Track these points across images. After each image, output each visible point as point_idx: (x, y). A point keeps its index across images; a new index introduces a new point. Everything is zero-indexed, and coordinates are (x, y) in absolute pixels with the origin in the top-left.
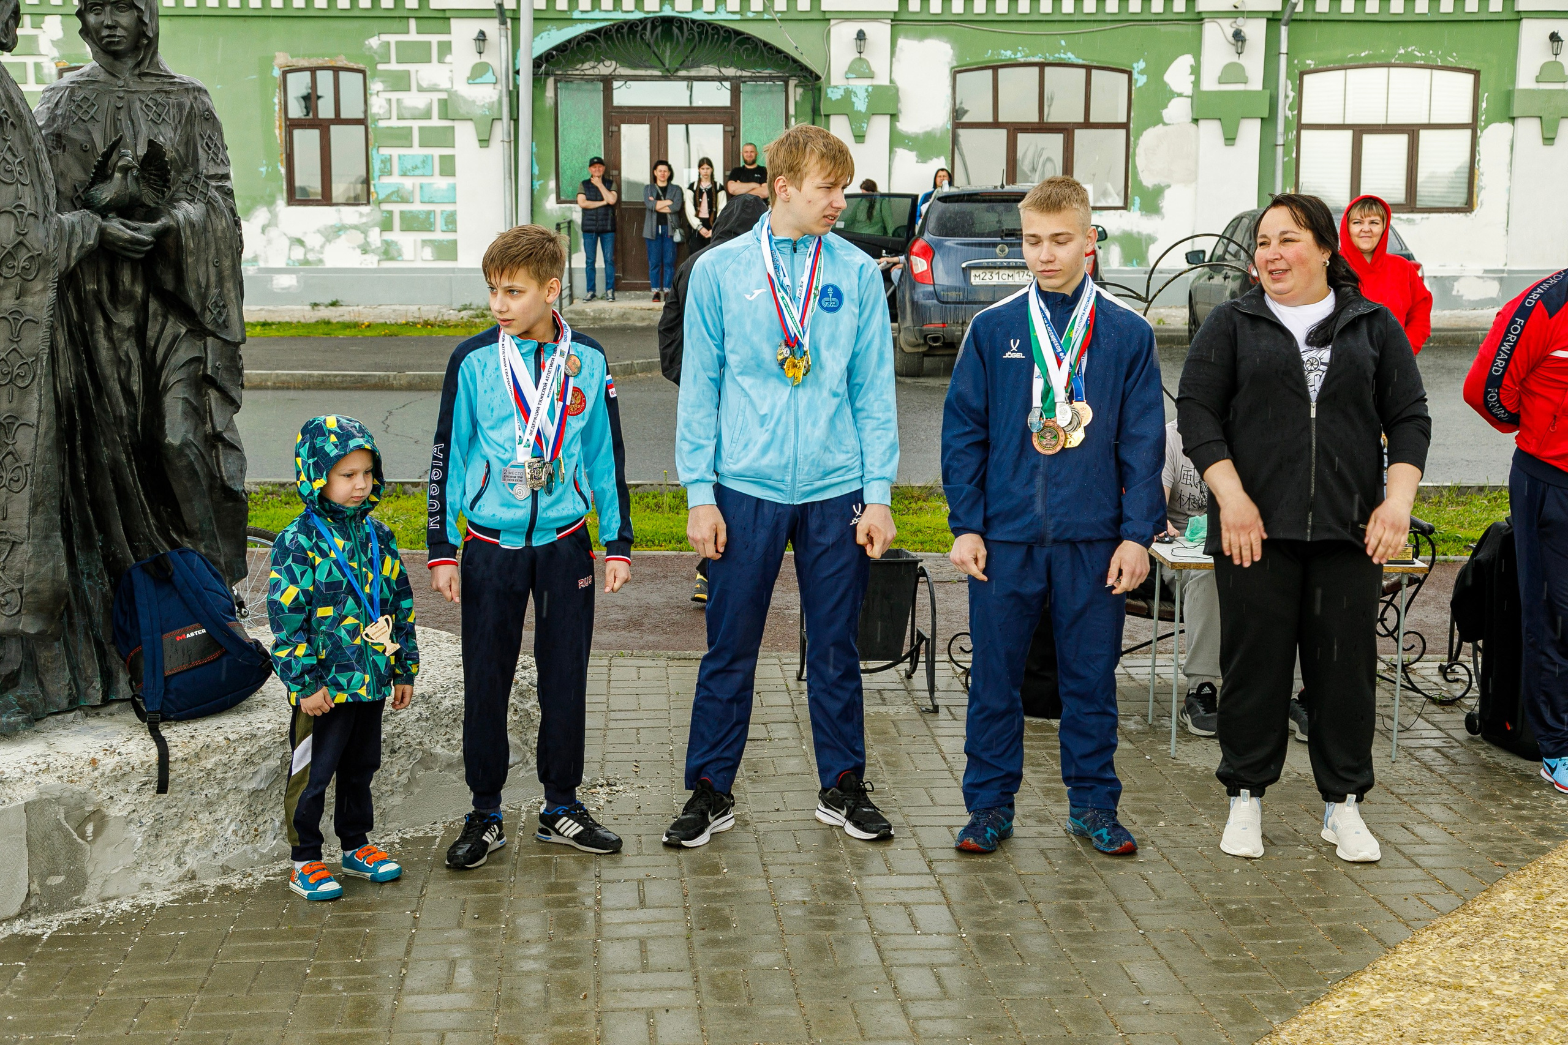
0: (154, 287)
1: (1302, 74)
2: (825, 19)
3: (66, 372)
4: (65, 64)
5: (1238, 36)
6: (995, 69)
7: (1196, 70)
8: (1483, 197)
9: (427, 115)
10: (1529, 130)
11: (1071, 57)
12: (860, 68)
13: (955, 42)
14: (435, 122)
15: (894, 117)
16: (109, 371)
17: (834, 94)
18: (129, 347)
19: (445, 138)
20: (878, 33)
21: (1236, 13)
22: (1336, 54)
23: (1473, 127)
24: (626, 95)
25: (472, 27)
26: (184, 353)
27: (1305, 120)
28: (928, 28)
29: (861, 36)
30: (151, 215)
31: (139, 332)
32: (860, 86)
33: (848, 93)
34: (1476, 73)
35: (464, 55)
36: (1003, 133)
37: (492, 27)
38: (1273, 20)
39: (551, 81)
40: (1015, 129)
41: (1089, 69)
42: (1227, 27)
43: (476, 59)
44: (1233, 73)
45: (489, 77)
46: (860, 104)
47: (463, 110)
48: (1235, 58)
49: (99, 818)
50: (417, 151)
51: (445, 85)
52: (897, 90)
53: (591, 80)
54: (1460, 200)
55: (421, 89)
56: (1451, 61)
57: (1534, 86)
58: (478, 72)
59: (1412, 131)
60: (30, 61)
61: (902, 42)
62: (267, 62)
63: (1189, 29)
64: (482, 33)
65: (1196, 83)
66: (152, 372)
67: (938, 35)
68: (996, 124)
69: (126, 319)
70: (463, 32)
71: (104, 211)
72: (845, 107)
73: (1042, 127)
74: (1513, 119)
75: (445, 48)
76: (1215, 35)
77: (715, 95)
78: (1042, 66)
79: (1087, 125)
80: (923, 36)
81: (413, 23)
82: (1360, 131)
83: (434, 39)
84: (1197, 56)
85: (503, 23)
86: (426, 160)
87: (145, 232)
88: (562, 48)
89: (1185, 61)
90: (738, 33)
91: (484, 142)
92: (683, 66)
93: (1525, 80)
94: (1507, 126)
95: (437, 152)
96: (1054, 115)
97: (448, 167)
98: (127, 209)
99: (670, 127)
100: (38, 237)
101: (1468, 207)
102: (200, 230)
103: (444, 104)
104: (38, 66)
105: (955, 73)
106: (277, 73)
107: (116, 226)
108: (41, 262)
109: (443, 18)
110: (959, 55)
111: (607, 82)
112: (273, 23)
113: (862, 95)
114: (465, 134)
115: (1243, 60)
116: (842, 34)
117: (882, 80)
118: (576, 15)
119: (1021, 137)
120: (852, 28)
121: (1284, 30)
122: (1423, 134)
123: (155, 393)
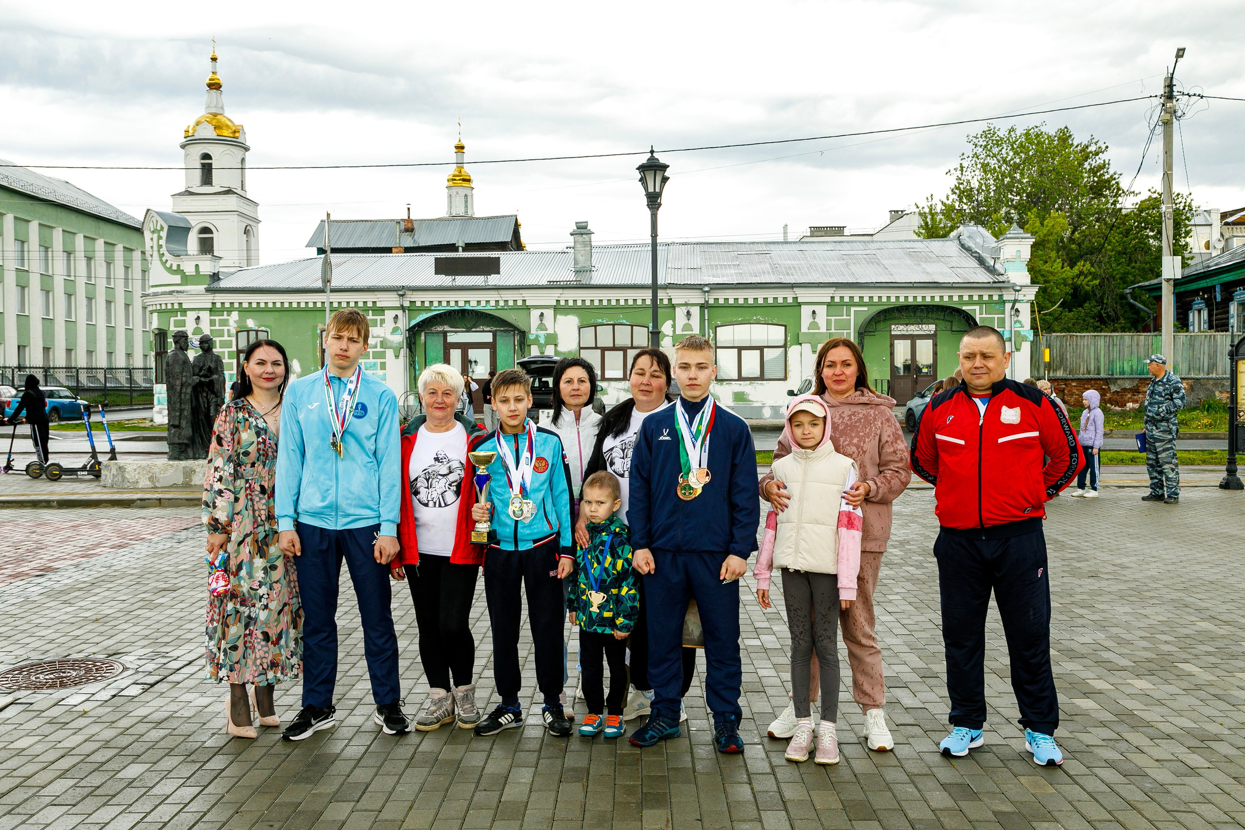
0: (209, 389)
1: (716, 327)
2: (528, 308)
3: (194, 403)
4: (239, 329)
5: (688, 313)
6: (595, 327)
7: (674, 326)
8: (790, 375)
9: (376, 347)
10: (807, 347)
11: (624, 322)
12: (542, 327)
13: (579, 316)
14: (379, 349)
15: (556, 345)
16: (202, 403)
17: (532, 337)
18: (205, 399)
19: (382, 355)
20: (549, 313)
21: (686, 304)
22: (729, 319)
23: (785, 346)
24: (452, 338)
25: (393, 313)
26: (214, 400)
27: (718, 345)
28: (568, 311)
29: (542, 315)
30: (209, 377)
31: (207, 397)
32: (542, 333)
33: (537, 336)
34: (785, 326)
35: (389, 324)
36: (599, 351)
37: (400, 313)
38: (702, 307)
39: (423, 334)
40: (604, 350)
41: (632, 326)
42: (684, 310)
43: (394, 325)
44: (687, 327)
45: (399, 332)
46: (542, 341)
47: (389, 345)
48: (687, 322)
49: (195, 471)
50: (371, 360)
51: (383, 335)
52: (557, 335)
53: (438, 333)
54: (782, 376)
55: (373, 337)
56: (775, 322)
57: (807, 331)
58: (395, 330)
59: (761, 349)
60: (226, 328)
61: (558, 317)
62: (315, 328)
63: (670, 310)
64: (397, 316)
65: (674, 331)
66: (209, 403)
67: (573, 314)
68: (596, 348)
69: (205, 395)
70: (389, 315)
71: (201, 376)
72: (536, 341)
73: (614, 348)
74: (801, 344)
75: (383, 321)
76: (680, 312)
77: (488, 338)
78: (614, 325)
79: (632, 347)
80: (567, 314)
81: (370, 312)
82: (740, 349)
83: (379, 318)
84: (674, 321)
85: (404, 311)
86: (375, 364)
87: (207, 380)
88: (423, 321)
89: (670, 322)
90: (490, 315)
91: (397, 357)
92: (474, 326)
93: (804, 329)
94: (799, 346)
95: (379, 361)
96: (619, 343)
97: (383, 366)
98: (205, 376)
99: (470, 350)
100: (190, 381)
101: (785, 379)
102: (218, 380)
103: (382, 342)
104: (228, 330)
105: (579, 329)
106: (319, 332)
107: (203, 379)
108: (189, 384)
109: (381, 310)
110: (581, 322)
111: (445, 334)
112: (317, 313)
113: (543, 337)
114: (390, 353)
115: (690, 322)
116: (535, 314)
117: (550, 331)
118: (433, 308)
119: (606, 352)
120: (538, 312)
121: (706, 311)
122: (765, 350)
123: (209, 406)
